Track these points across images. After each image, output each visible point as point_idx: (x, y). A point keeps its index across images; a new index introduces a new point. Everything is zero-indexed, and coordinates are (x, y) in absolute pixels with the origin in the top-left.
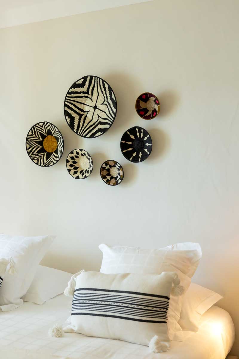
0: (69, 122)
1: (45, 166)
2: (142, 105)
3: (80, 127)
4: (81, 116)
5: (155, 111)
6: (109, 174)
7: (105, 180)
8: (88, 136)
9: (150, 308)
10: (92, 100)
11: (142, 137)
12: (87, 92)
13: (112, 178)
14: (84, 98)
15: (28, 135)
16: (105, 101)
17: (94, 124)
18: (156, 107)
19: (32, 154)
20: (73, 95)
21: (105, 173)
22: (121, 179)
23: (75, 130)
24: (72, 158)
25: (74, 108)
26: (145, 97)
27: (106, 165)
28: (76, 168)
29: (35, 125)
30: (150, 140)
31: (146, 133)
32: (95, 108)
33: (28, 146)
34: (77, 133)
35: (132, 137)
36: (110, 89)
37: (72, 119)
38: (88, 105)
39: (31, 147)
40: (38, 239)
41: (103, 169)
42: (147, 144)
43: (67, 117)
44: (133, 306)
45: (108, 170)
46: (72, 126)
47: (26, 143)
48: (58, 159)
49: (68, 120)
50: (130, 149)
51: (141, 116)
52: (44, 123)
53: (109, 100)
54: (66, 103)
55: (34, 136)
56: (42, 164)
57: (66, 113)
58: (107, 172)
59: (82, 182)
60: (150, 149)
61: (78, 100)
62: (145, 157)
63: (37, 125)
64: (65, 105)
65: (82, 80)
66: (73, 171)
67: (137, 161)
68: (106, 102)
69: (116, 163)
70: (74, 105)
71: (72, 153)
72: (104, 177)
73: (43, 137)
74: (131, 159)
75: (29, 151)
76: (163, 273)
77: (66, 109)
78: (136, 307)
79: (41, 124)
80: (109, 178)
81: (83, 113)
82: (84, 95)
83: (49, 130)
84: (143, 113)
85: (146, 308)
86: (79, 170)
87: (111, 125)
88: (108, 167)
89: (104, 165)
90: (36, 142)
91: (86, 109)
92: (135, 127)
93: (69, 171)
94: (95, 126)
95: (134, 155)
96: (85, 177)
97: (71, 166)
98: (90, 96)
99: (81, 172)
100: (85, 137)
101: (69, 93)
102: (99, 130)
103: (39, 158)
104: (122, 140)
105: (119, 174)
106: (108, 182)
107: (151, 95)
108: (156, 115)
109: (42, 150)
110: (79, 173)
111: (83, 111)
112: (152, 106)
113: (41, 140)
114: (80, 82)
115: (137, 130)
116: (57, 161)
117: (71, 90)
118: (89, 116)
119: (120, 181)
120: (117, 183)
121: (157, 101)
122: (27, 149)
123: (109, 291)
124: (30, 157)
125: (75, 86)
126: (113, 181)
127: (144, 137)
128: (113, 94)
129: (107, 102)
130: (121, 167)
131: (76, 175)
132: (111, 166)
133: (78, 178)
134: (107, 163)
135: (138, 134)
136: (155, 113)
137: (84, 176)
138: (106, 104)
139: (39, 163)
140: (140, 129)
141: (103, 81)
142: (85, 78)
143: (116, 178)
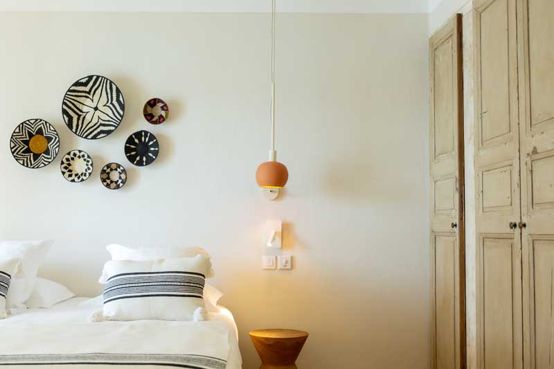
0: (67, 121)
1: (33, 168)
2: (149, 110)
3: (80, 127)
4: (79, 116)
5: (161, 116)
6: (108, 178)
7: (105, 184)
8: (90, 137)
9: (192, 285)
10: (92, 100)
11: (147, 141)
12: (89, 93)
13: (112, 182)
14: (84, 98)
15: (14, 132)
16: (108, 102)
17: (94, 126)
18: (163, 113)
19: (17, 154)
20: (74, 94)
21: (105, 176)
22: (123, 182)
23: (74, 130)
24: (68, 160)
25: (72, 107)
26: (152, 103)
27: (108, 168)
28: (70, 171)
29: (25, 122)
30: (156, 145)
31: (152, 137)
32: (96, 109)
33: (13, 145)
34: (76, 133)
35: (137, 141)
36: (118, 91)
37: (71, 118)
38: (87, 105)
39: (16, 146)
40: (37, 243)
41: (103, 171)
42: (152, 149)
43: (65, 116)
44: (176, 283)
45: (108, 173)
46: (70, 125)
47: (11, 141)
48: (50, 160)
49: (67, 119)
50: (133, 153)
51: (148, 120)
52: (37, 120)
53: (115, 102)
54: (65, 101)
55: (21, 134)
56: (29, 166)
57: (64, 112)
58: (107, 176)
59: (78, 185)
60: (156, 153)
61: (78, 99)
62: (149, 161)
63: (27, 122)
64: (64, 103)
65: (87, 79)
66: (67, 174)
67: (142, 165)
68: (109, 104)
69: (119, 166)
70: (73, 104)
71: (69, 154)
72: (104, 181)
73: (31, 135)
74: (135, 162)
75: (13, 150)
76: (198, 256)
77: (65, 107)
78: (179, 284)
79: (32, 122)
80: (108, 181)
81: (81, 113)
82: (84, 94)
83: (41, 128)
84: (149, 117)
85: (188, 284)
86: (74, 173)
87: (116, 127)
88: (108, 170)
89: (105, 168)
90: (22, 141)
91: (85, 109)
92: (142, 131)
93: (63, 173)
94: (95, 127)
95: (138, 158)
96: (82, 180)
97: (66, 168)
98: (91, 97)
99: (76, 175)
100: (86, 137)
101: (69, 91)
102: (102, 132)
103: (25, 159)
104: (126, 143)
105: (120, 178)
106: (108, 186)
107: (160, 101)
108: (164, 120)
109: (28, 151)
110: (73, 176)
111: (81, 111)
112: (158, 111)
113: (28, 139)
114: (84, 81)
115: (143, 134)
116: (50, 162)
117: (72, 88)
118: (88, 117)
119: (121, 185)
120: (118, 187)
121: (165, 107)
122: (11, 148)
123: (150, 273)
124: (15, 156)
125: (77, 84)
126: (114, 185)
127: (149, 141)
128: (121, 96)
129: (111, 103)
130: (124, 171)
131: (71, 178)
132: (111, 170)
133: (73, 181)
134: (108, 166)
135: (143, 139)
136: (162, 119)
137: (80, 179)
138: (109, 107)
139: (25, 164)
140: (146, 133)
141: (111, 82)
142: (90, 78)
143: (116, 182)
